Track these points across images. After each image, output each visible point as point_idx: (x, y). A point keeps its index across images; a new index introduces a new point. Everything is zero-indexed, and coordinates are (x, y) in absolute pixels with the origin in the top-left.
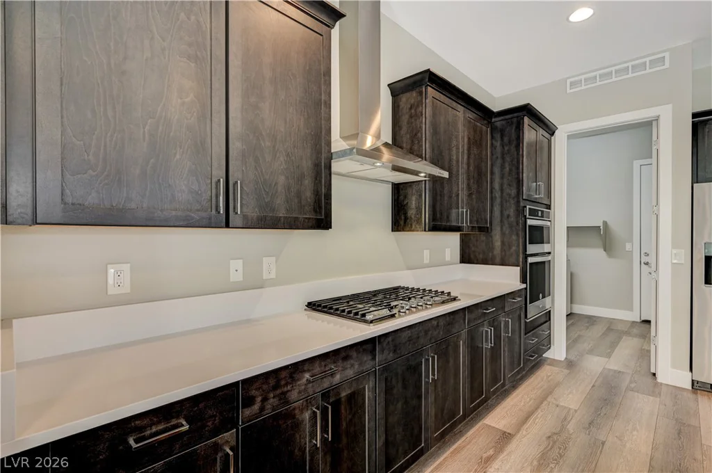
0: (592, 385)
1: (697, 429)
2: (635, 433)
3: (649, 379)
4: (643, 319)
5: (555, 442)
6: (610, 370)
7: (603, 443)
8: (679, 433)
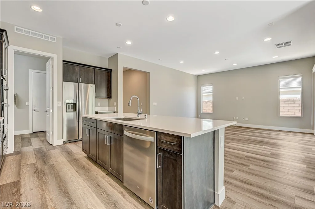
0: (34, 154)
1: (71, 151)
2: (59, 158)
3: (51, 146)
4: (33, 132)
5: (38, 173)
6: (36, 149)
7: (53, 165)
8: (68, 153)
